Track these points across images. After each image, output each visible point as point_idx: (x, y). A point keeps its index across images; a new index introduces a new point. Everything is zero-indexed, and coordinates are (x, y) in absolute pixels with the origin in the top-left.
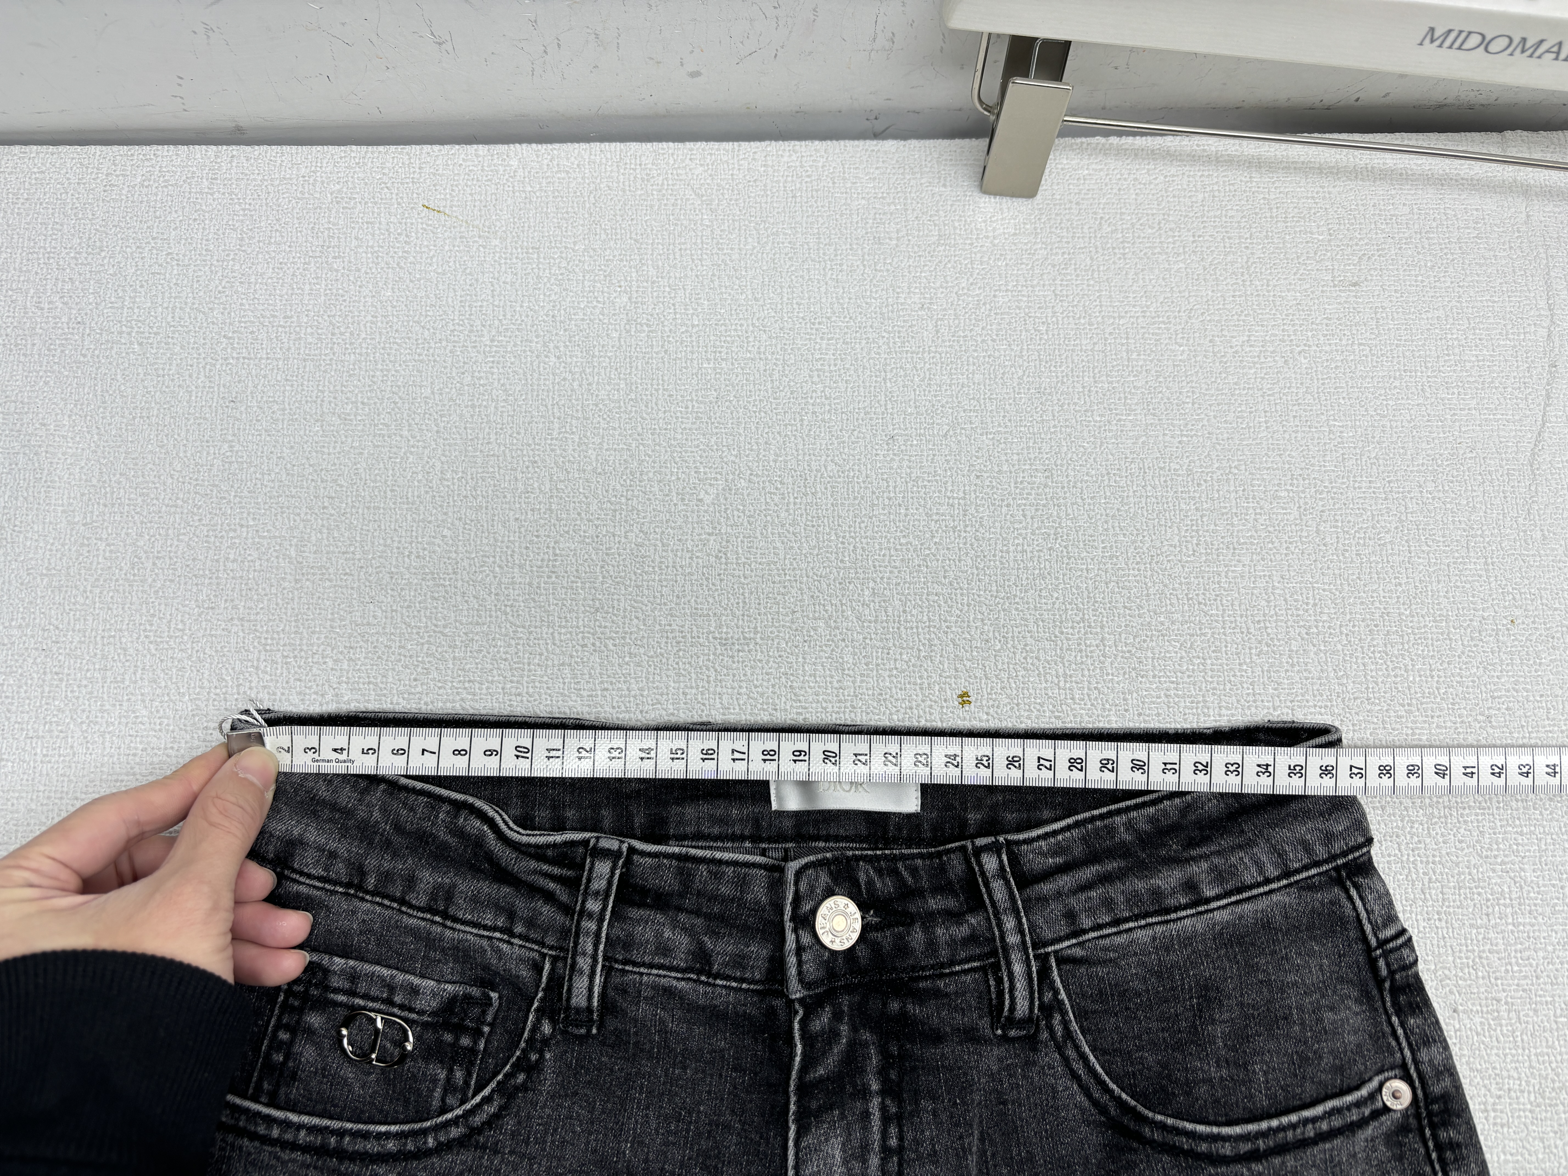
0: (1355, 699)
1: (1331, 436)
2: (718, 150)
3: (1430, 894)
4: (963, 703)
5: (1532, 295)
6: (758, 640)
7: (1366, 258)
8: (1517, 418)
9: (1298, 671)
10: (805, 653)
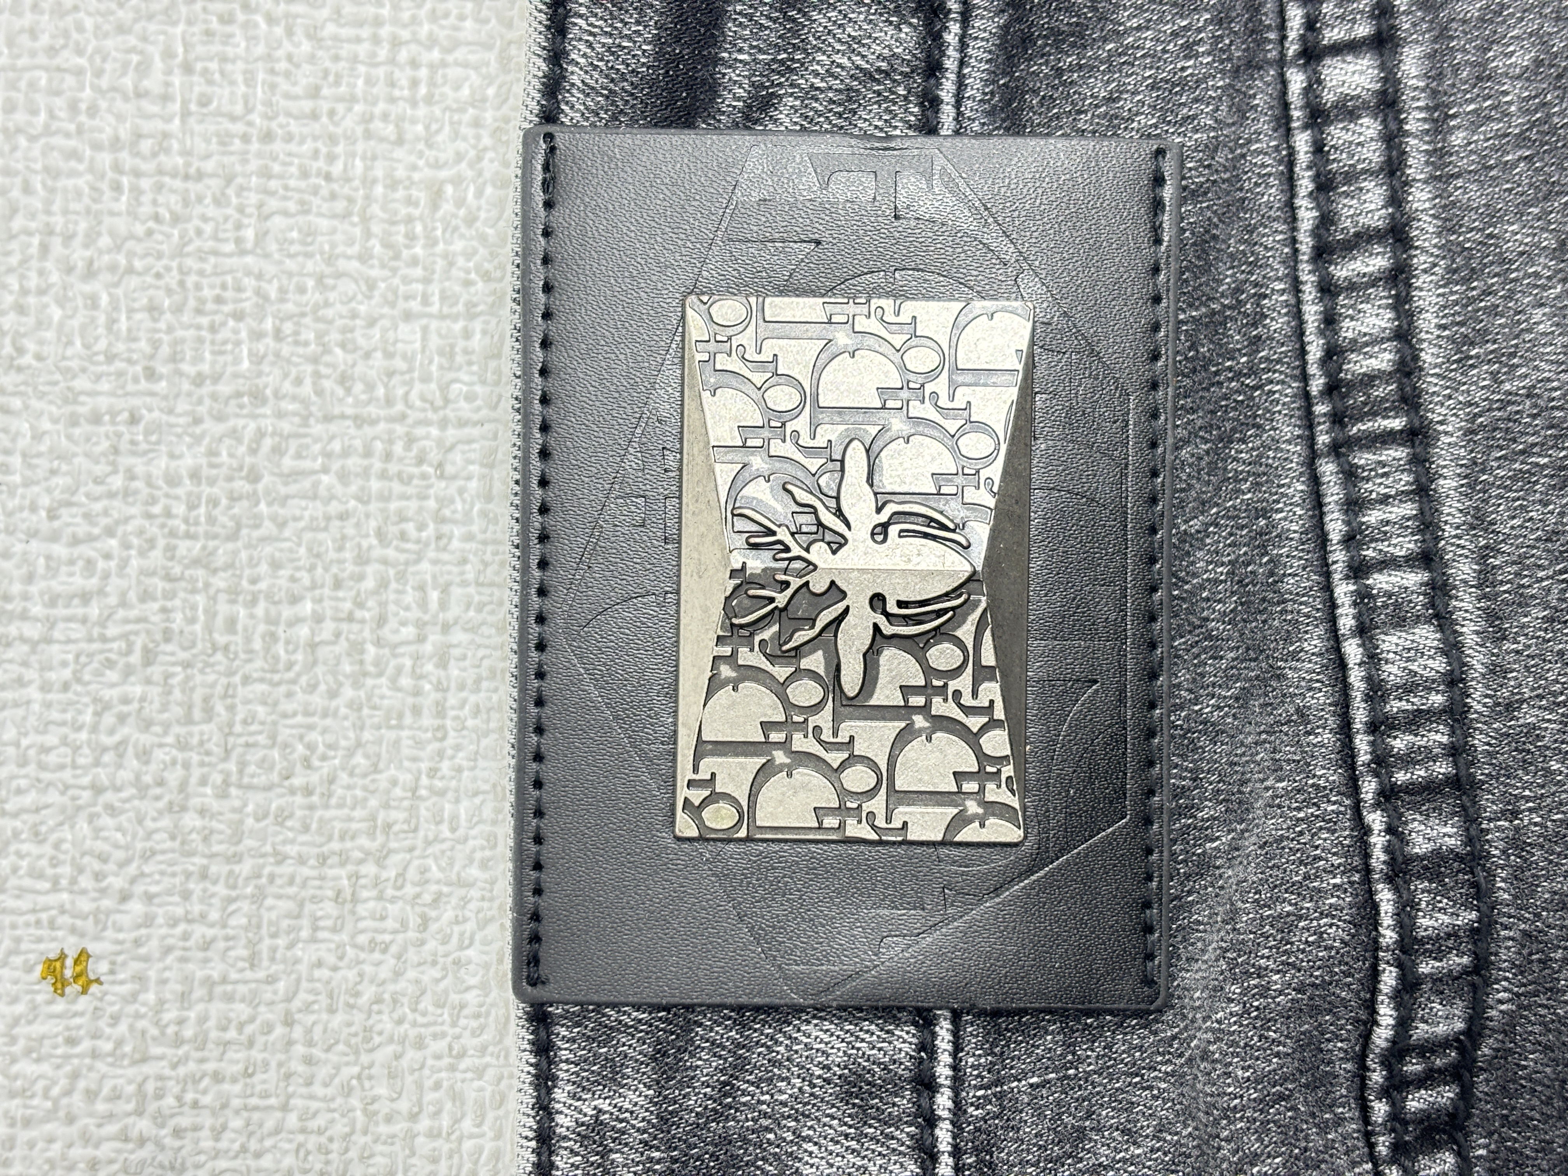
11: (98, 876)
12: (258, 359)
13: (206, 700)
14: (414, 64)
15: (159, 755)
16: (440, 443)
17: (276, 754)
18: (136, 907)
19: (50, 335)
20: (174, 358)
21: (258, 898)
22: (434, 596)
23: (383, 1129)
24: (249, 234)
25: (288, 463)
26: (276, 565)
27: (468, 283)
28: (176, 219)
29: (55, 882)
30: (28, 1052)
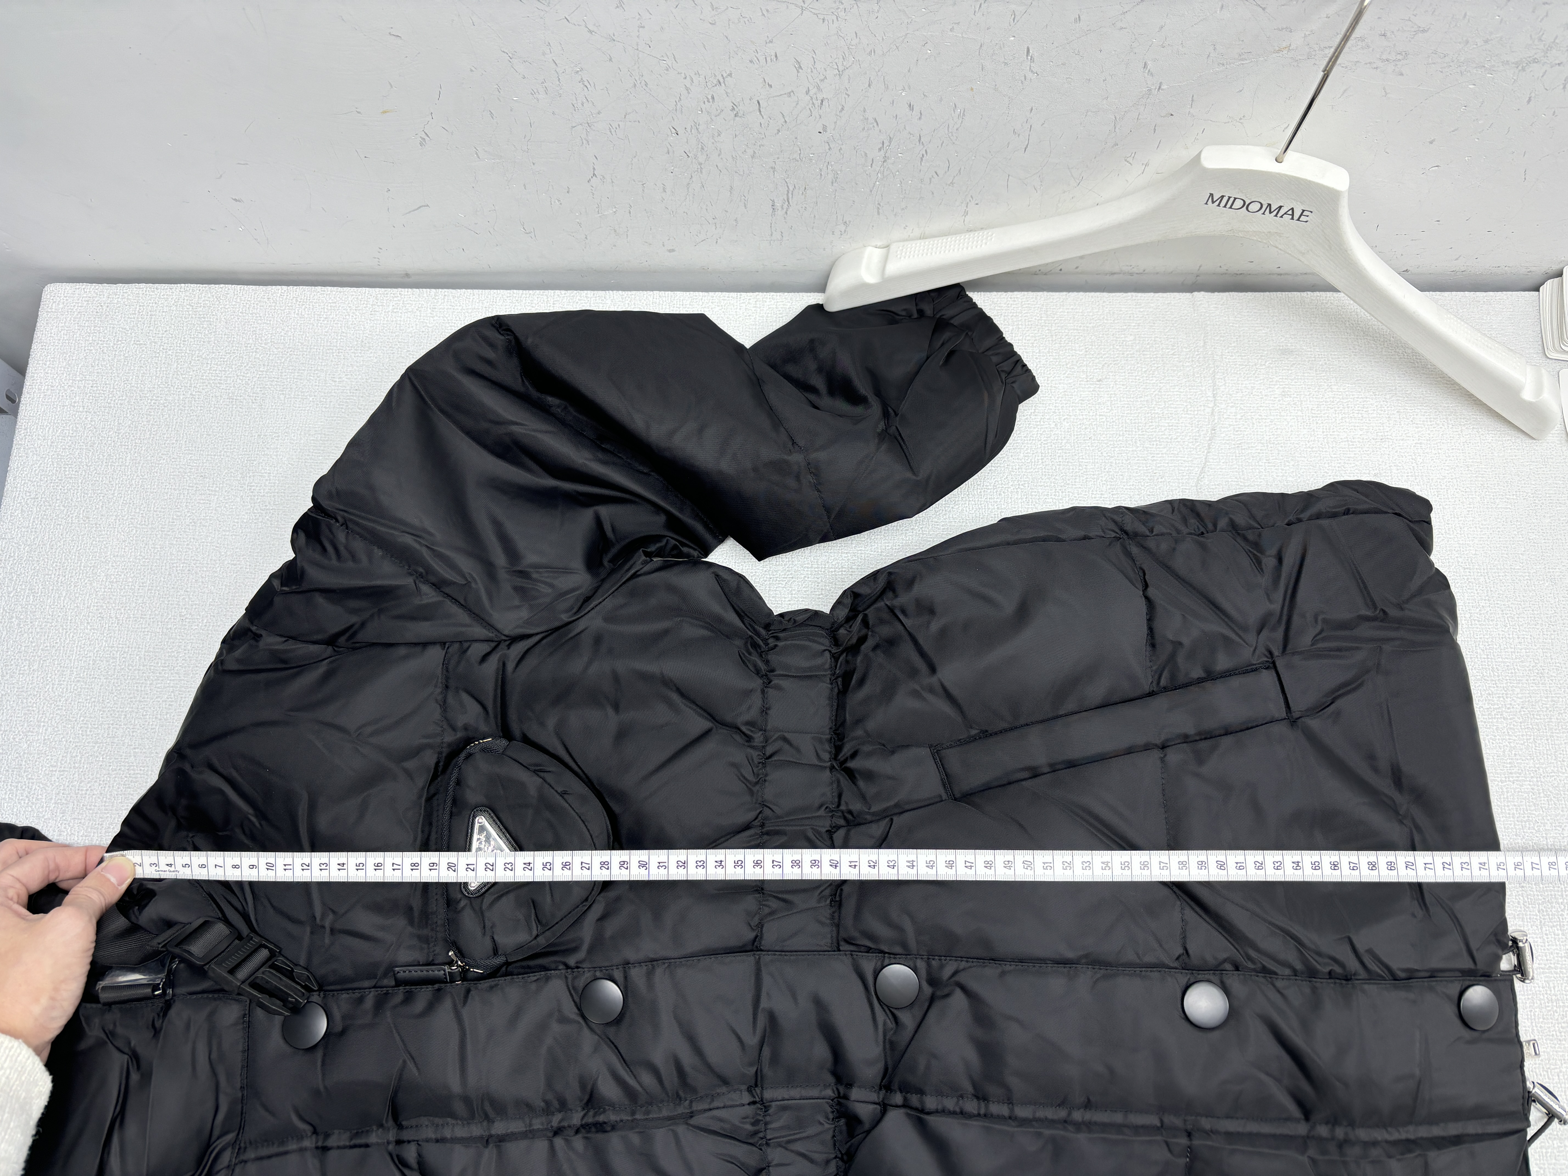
1: (1081, 468)
2: (728, 297)
5: (1204, 388)
7: (1106, 365)
8: (1190, 459)
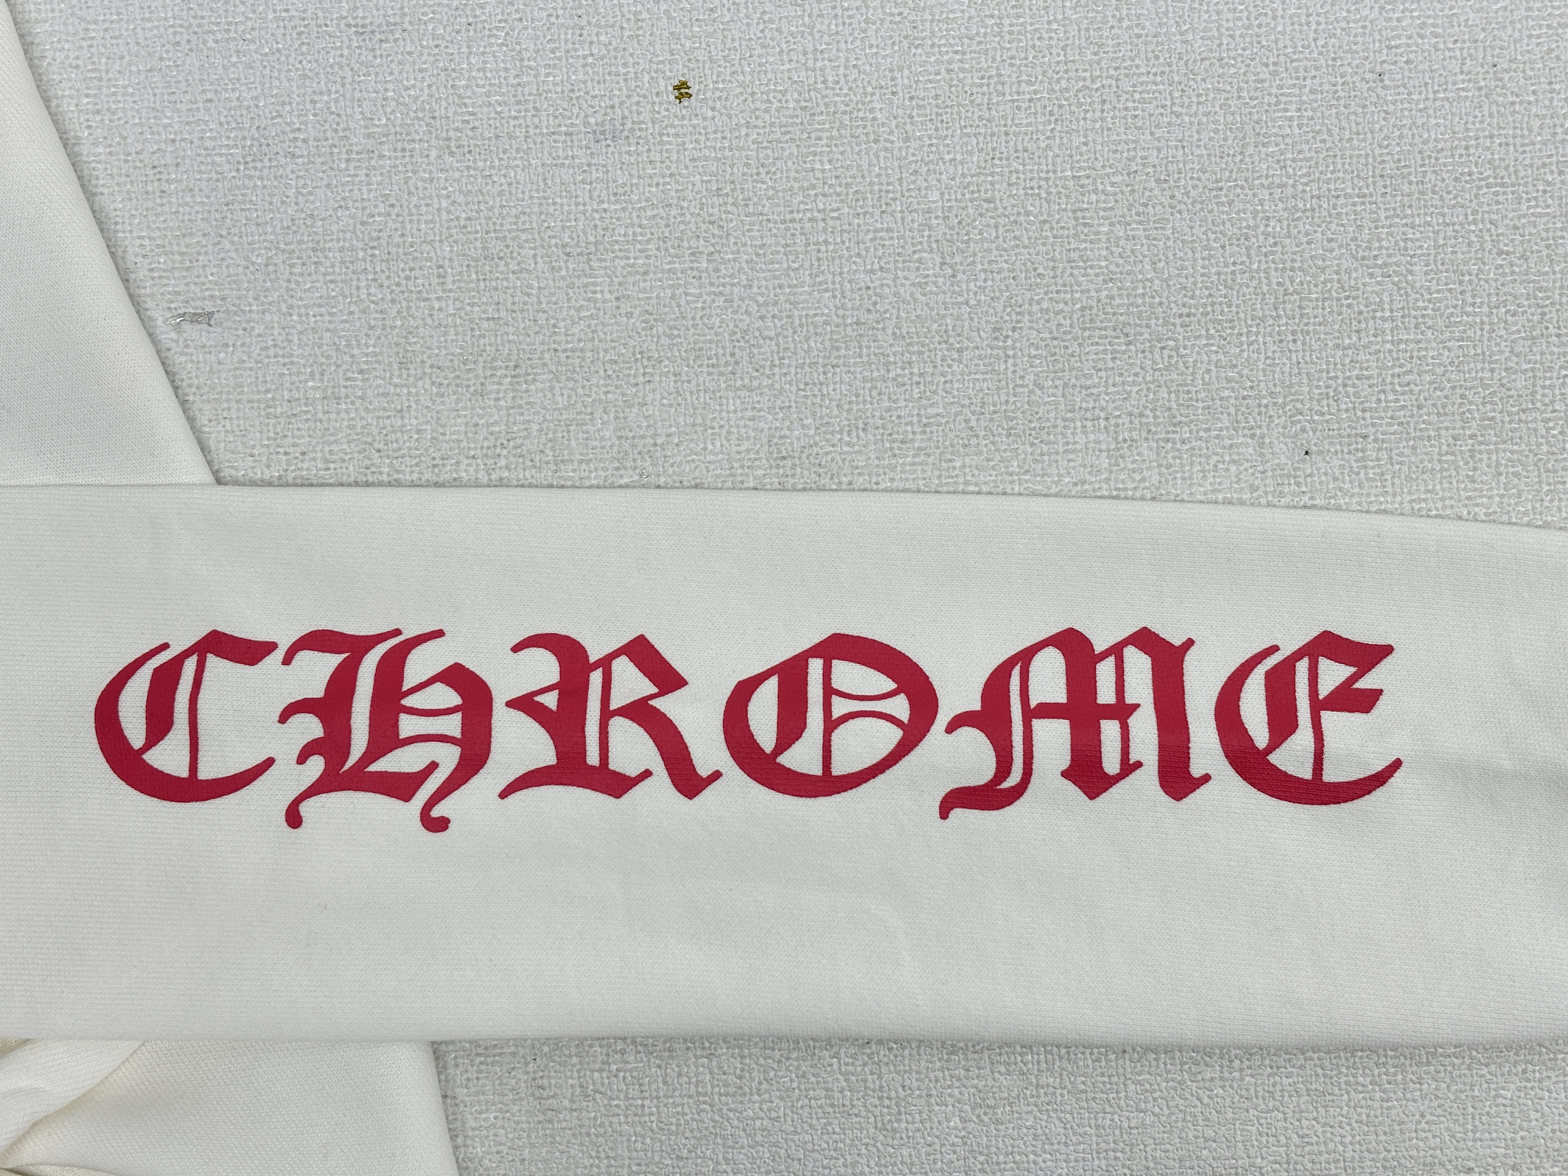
0: (1203, 60)
3: (1284, 309)
4: (680, 98)
6: (407, 26)
9: (1129, 28)
10: (470, 40)
11: (720, 98)
12: (920, 138)
13: (789, 132)
14: (1039, 187)
15: (767, 116)
16: (894, 211)
17: (771, 160)
18: (710, 114)
19: (924, 58)
20: (919, 107)
21: (717, 159)
22: (835, 214)
23: (634, 215)
24: (968, 130)
25: (882, 154)
26: (842, 153)
27: (956, 216)
28: (972, 102)
29: (716, 82)
30: (652, 78)
